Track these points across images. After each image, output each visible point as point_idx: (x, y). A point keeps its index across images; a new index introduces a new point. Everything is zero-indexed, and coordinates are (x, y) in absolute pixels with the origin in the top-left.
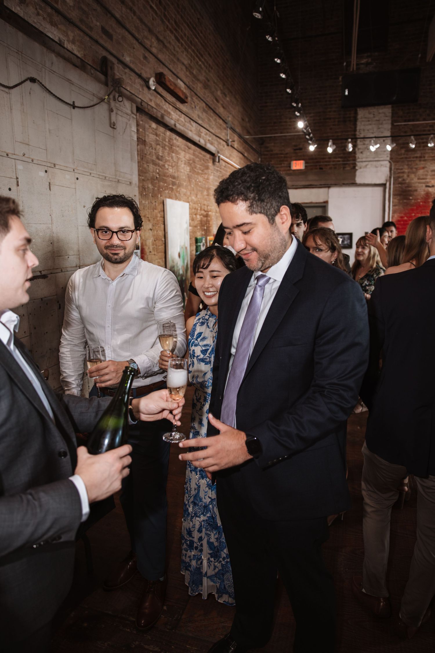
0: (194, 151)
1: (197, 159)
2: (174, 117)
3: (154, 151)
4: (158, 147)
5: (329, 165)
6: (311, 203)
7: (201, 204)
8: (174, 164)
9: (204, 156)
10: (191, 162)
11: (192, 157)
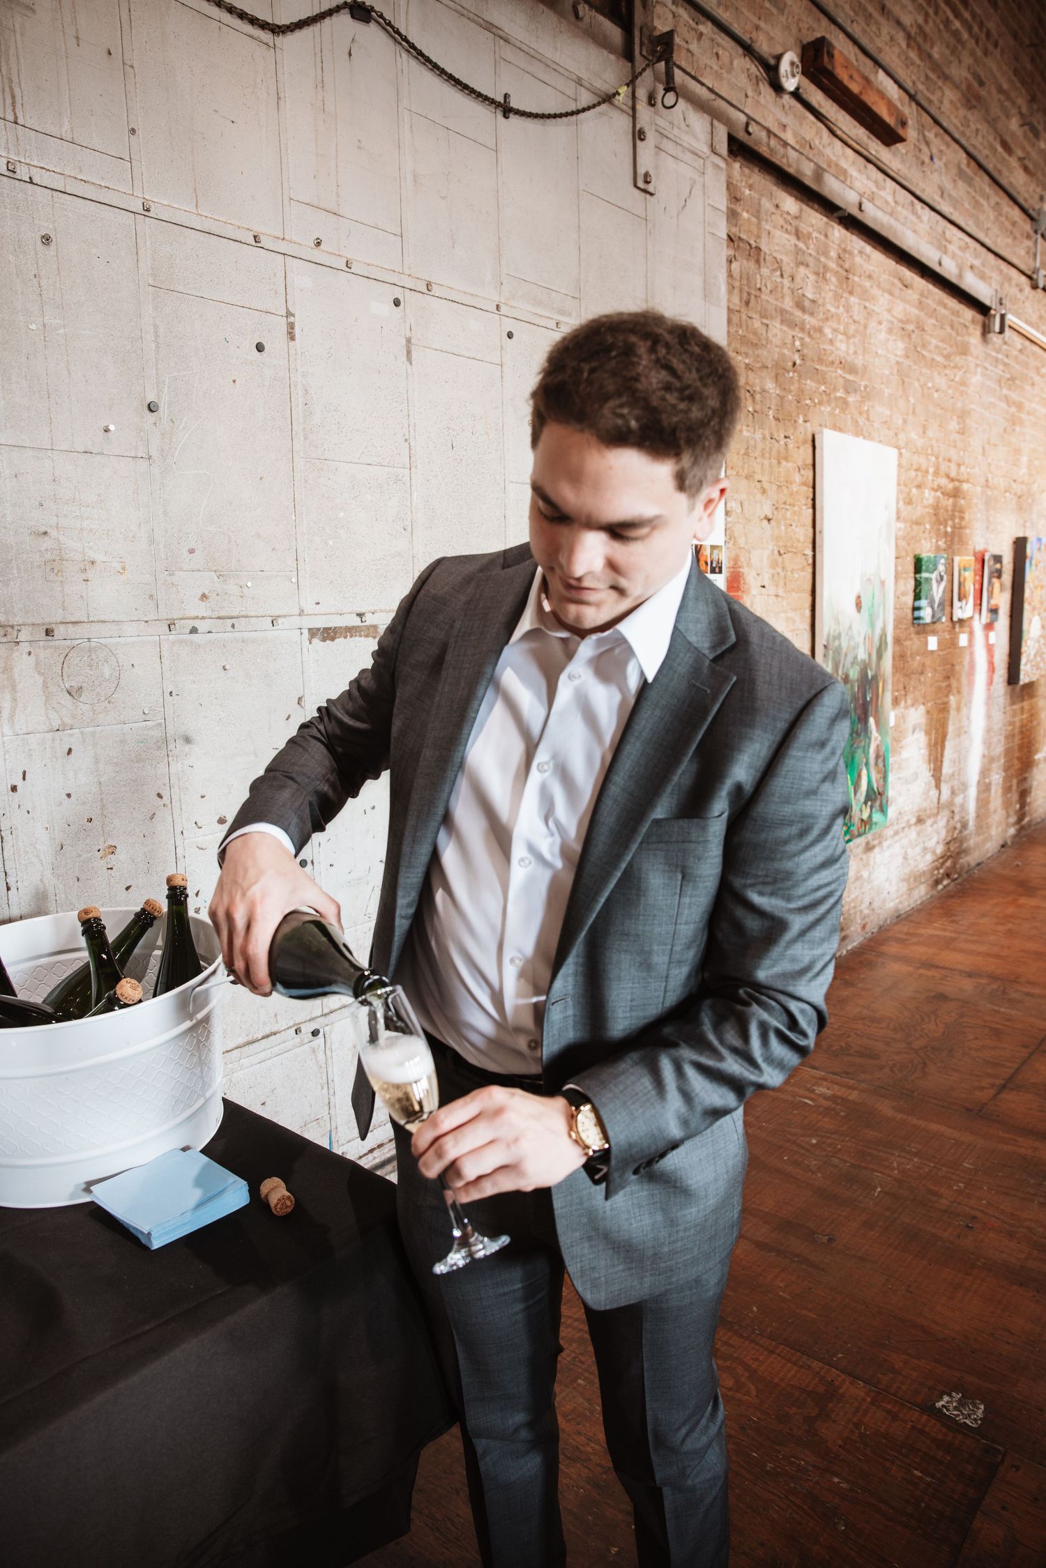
0: (922, 295)
1: (933, 321)
2: (857, 185)
3: (786, 282)
4: (802, 269)
7: (937, 458)
8: (852, 328)
9: (956, 314)
10: (911, 327)
11: (915, 311)
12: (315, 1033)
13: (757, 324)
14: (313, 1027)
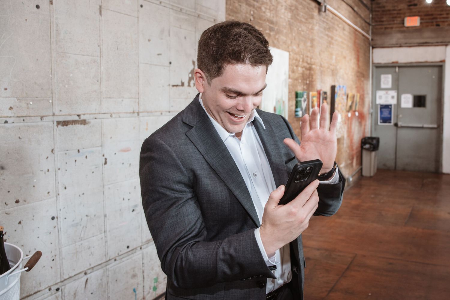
1: (300, 6)
5: (447, 21)
6: (426, 62)
7: (303, 56)
8: (272, 8)
9: (309, 4)
10: (293, 8)
12: (58, 290)
13: (237, 5)
14: (56, 287)
